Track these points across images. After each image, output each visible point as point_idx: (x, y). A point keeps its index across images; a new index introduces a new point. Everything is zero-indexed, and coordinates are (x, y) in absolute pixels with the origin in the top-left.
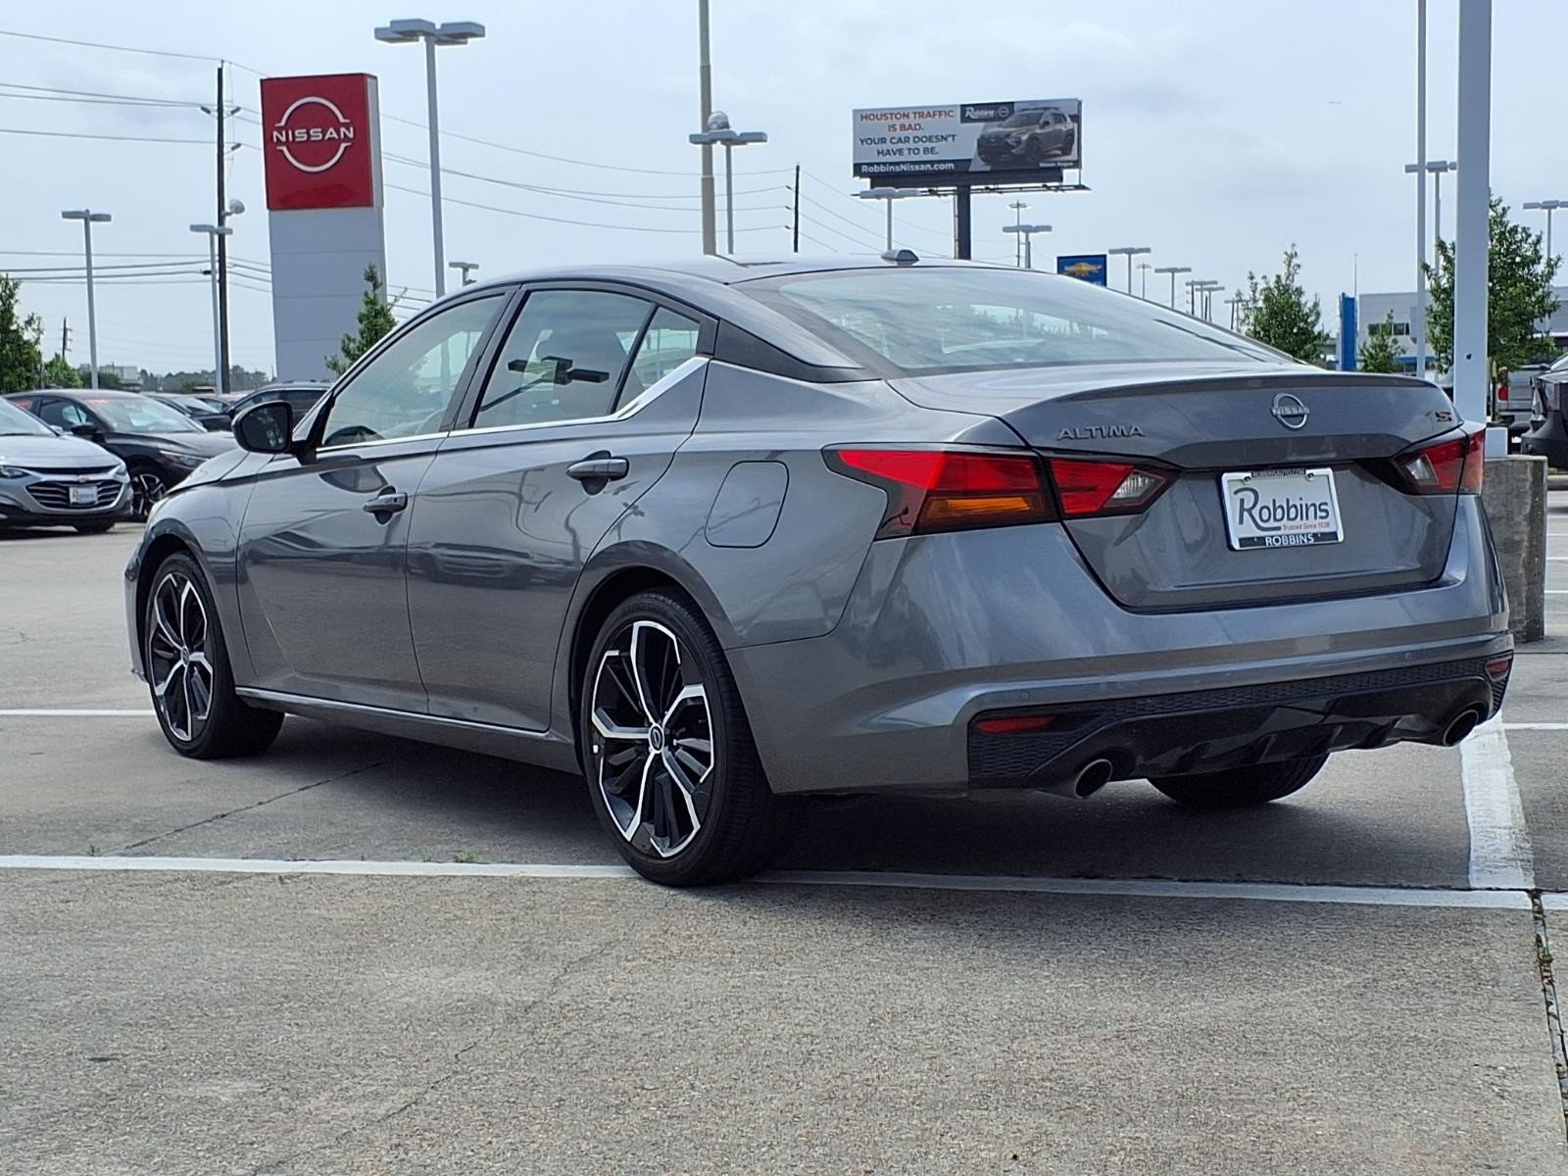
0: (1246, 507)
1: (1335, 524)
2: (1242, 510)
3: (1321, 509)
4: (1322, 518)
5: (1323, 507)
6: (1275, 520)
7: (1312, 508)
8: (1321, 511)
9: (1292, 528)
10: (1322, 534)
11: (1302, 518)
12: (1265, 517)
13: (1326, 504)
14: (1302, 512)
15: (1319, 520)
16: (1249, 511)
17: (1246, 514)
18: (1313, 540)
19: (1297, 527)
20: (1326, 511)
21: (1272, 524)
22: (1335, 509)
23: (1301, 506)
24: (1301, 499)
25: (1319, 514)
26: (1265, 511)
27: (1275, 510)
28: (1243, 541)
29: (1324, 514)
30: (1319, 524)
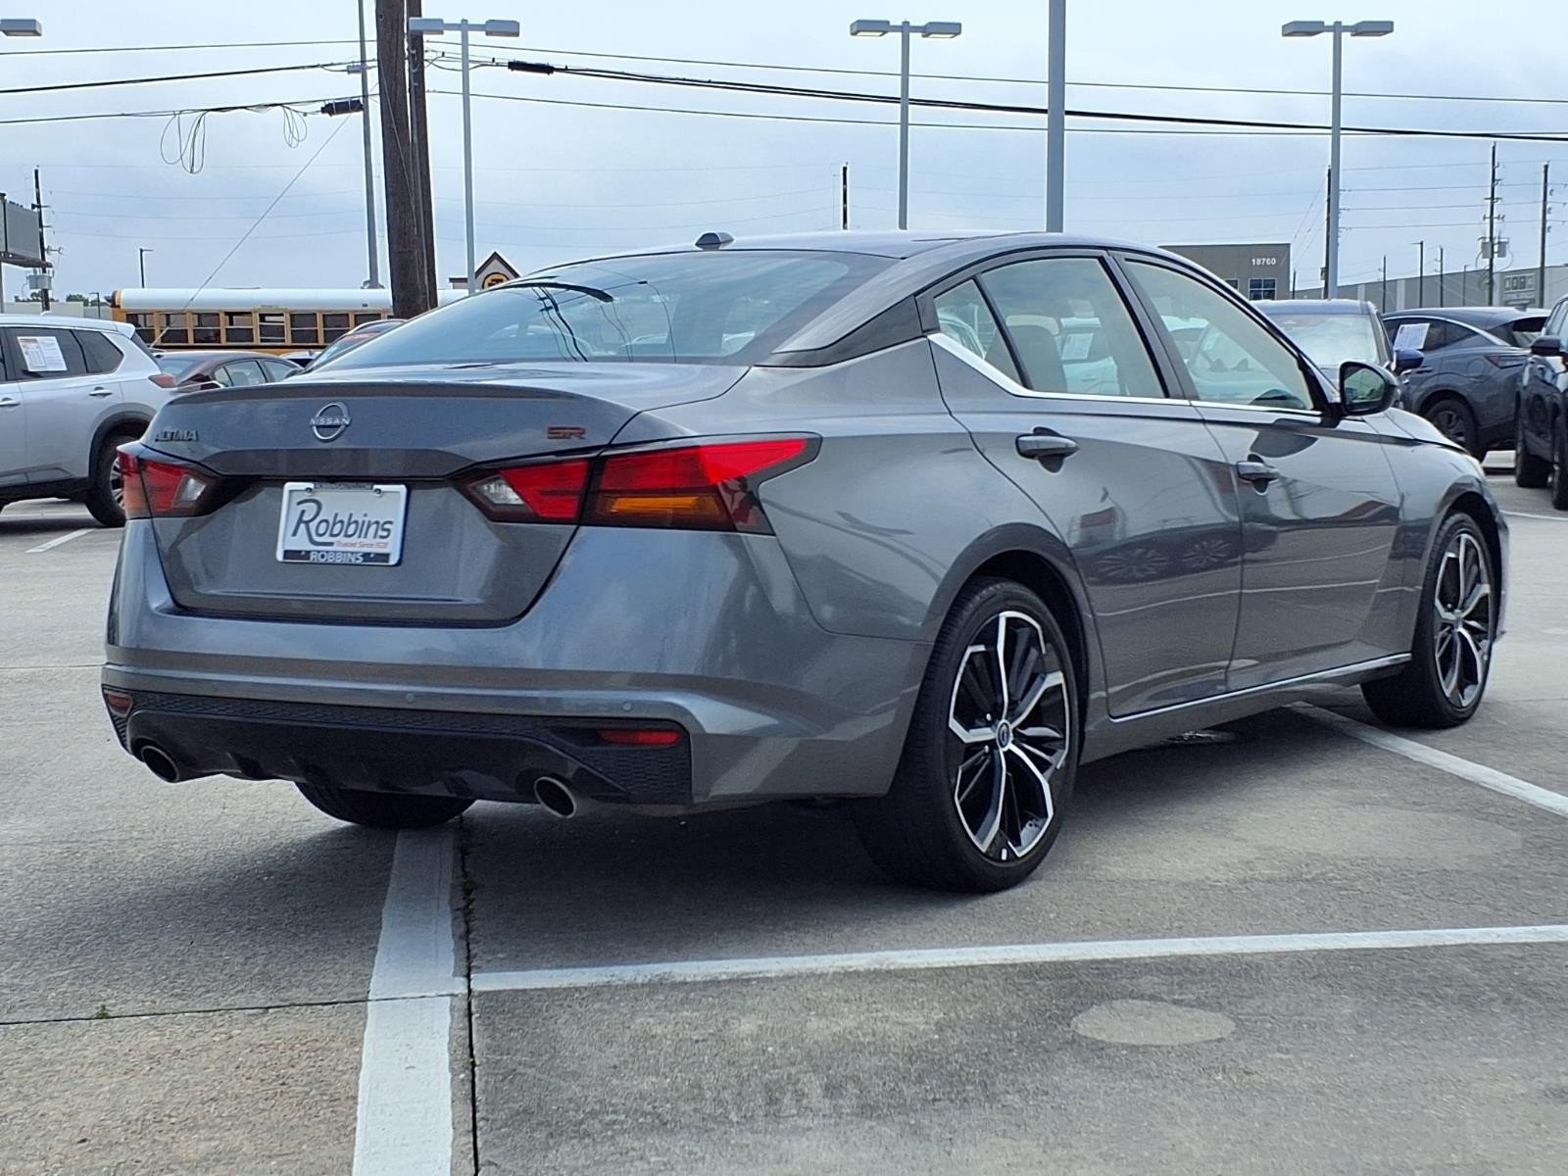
0: (306, 518)
1: (392, 547)
2: (300, 521)
3: (383, 527)
4: (382, 537)
5: (387, 526)
6: (332, 535)
7: (375, 526)
8: (384, 530)
9: (346, 545)
10: (377, 554)
11: (359, 536)
12: (321, 531)
13: (390, 523)
14: (362, 528)
15: (378, 540)
16: (307, 523)
17: (302, 526)
18: (361, 559)
19: (353, 545)
20: (388, 530)
21: (326, 539)
22: (397, 529)
23: (364, 522)
24: (365, 515)
25: (381, 533)
26: (324, 525)
27: (334, 524)
28: (287, 554)
29: (385, 534)
30: (378, 543)
